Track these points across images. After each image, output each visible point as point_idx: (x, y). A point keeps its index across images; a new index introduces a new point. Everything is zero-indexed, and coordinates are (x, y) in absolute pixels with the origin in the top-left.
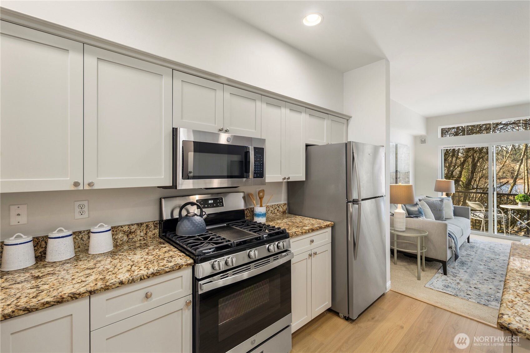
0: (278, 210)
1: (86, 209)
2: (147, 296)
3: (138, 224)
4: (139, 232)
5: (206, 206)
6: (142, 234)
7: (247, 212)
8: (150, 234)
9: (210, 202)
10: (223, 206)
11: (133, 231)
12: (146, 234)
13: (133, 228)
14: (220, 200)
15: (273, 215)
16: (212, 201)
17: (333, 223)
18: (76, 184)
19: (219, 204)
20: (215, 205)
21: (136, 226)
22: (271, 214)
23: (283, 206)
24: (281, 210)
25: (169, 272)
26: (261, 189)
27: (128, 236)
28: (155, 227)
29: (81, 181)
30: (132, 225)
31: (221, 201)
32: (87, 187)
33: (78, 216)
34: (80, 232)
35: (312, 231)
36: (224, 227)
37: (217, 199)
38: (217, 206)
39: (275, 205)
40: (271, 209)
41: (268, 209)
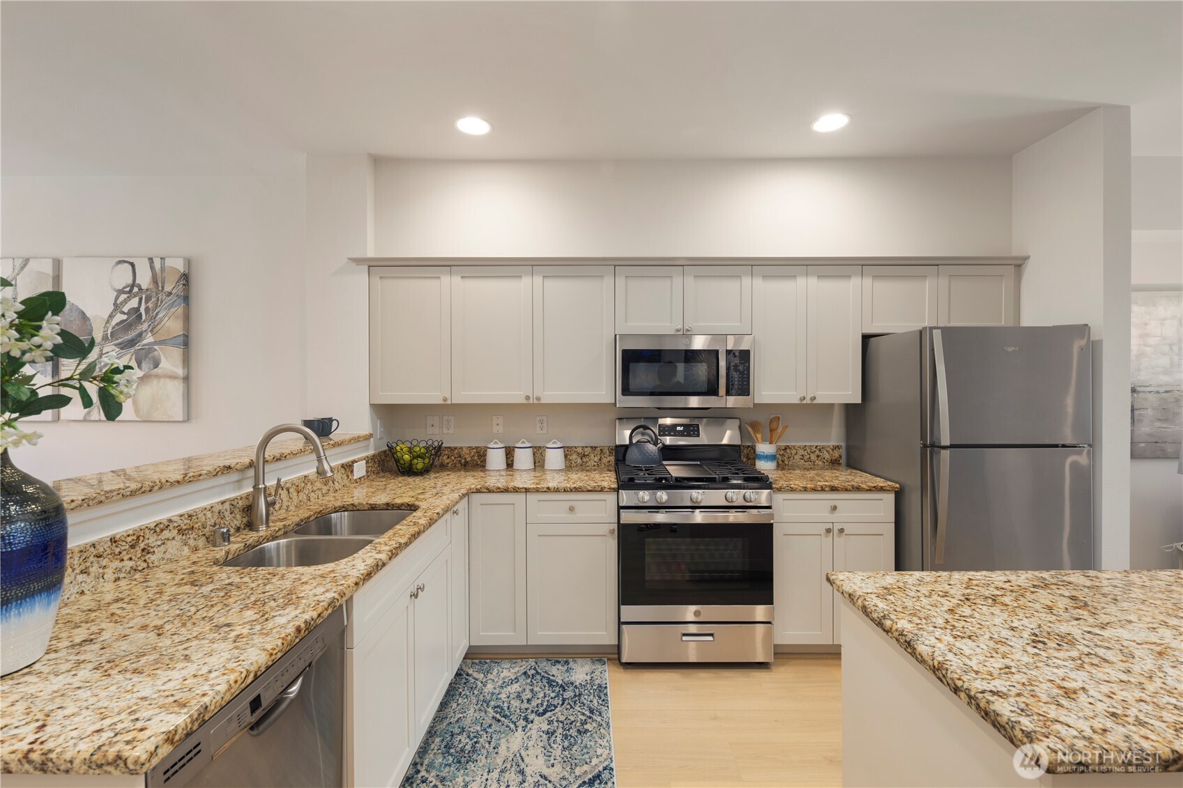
0: (818, 456)
1: (545, 425)
2: (572, 509)
3: (591, 447)
4: (592, 456)
5: (672, 433)
6: (596, 459)
7: (750, 451)
8: (604, 460)
9: (679, 428)
10: (698, 436)
11: (586, 453)
12: (600, 460)
13: (588, 451)
14: (694, 427)
15: (805, 463)
16: (682, 428)
17: (898, 486)
18: (528, 398)
19: (692, 433)
20: (686, 434)
21: (589, 449)
22: (802, 461)
23: (830, 451)
24: (827, 456)
25: (590, 491)
26: (772, 416)
27: (581, 459)
28: (610, 453)
29: (531, 396)
30: (586, 447)
31: (696, 428)
32: (535, 402)
33: (539, 431)
34: (540, 447)
35: (832, 490)
36: (697, 465)
37: (691, 425)
38: (689, 435)
39: (811, 446)
40: (801, 452)
41: (794, 452)
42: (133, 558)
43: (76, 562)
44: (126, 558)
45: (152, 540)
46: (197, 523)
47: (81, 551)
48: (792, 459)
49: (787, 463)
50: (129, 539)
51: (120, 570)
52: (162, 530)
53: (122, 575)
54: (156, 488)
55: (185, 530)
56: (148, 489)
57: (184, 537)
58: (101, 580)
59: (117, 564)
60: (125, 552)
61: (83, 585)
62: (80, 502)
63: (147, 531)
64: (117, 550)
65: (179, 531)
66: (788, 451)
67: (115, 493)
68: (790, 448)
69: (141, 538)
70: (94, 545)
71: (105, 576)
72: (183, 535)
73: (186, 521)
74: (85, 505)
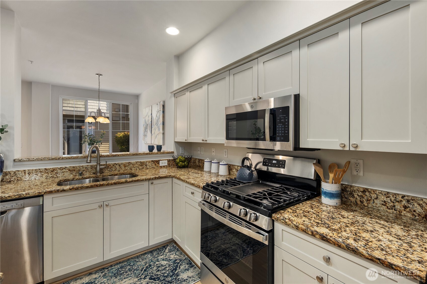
1: (227, 153)
5: (270, 164)
9: (274, 162)
10: (284, 168)
16: (276, 162)
19: (281, 166)
20: (277, 166)
25: (196, 187)
30: (239, 166)
31: (283, 163)
37: (281, 160)
38: (279, 167)
39: (395, 194)
40: (383, 198)
41: (374, 196)
42: (52, 174)
43: (34, 172)
44: (50, 174)
45: (59, 171)
46: (76, 169)
47: (35, 170)
48: (372, 202)
49: (366, 205)
50: (51, 170)
51: (48, 176)
52: (63, 169)
53: (48, 178)
54: (61, 159)
55: (72, 170)
56: (58, 158)
57: (71, 172)
58: (41, 177)
59: (46, 175)
60: (49, 172)
61: (36, 177)
62: (35, 159)
63: (57, 168)
64: (47, 172)
65: (69, 170)
66: (367, 193)
67: (46, 158)
68: (369, 192)
69: (55, 170)
70: (39, 169)
71: (43, 177)
72: (71, 171)
73: (72, 168)
74: (37, 160)
